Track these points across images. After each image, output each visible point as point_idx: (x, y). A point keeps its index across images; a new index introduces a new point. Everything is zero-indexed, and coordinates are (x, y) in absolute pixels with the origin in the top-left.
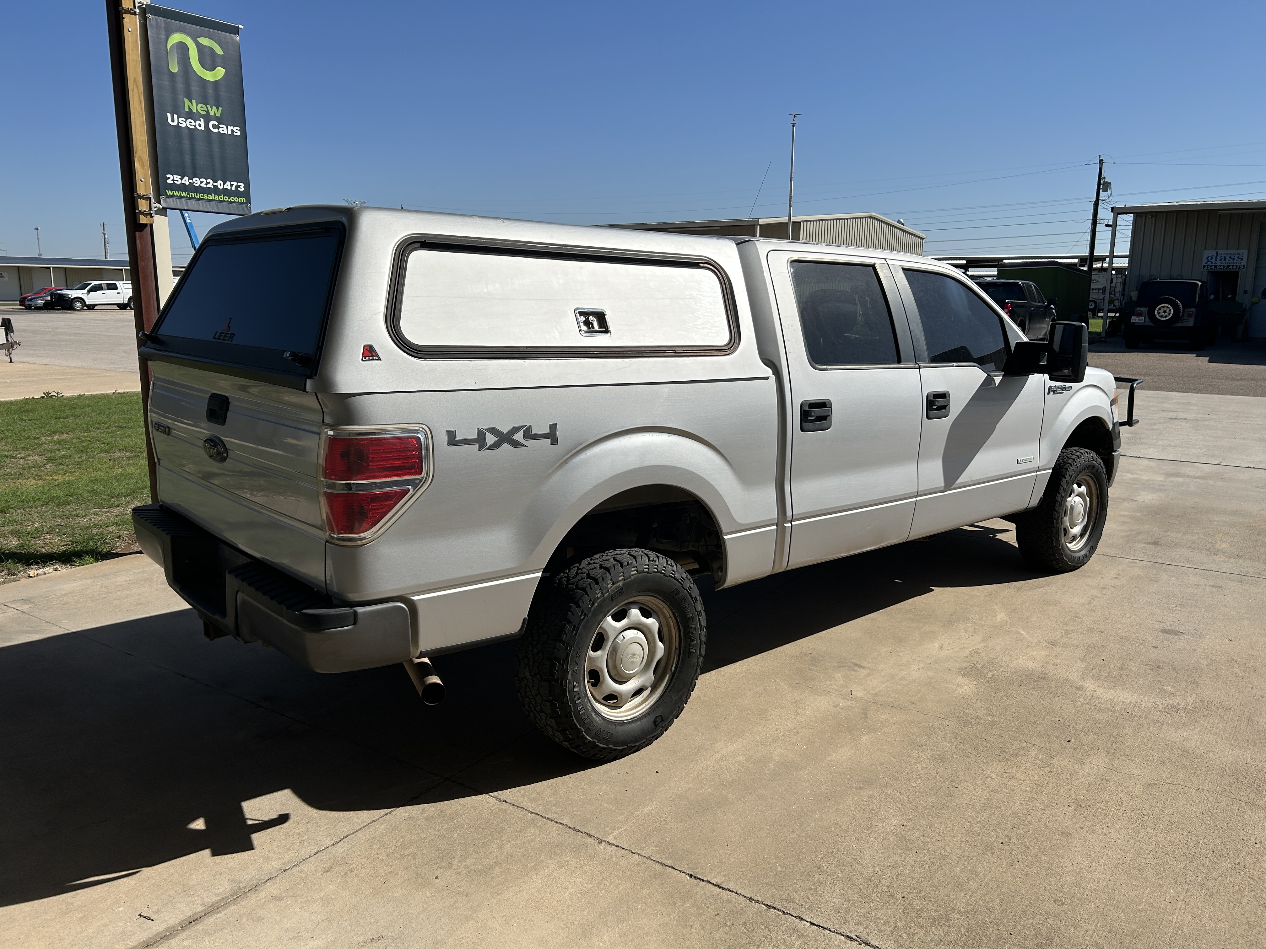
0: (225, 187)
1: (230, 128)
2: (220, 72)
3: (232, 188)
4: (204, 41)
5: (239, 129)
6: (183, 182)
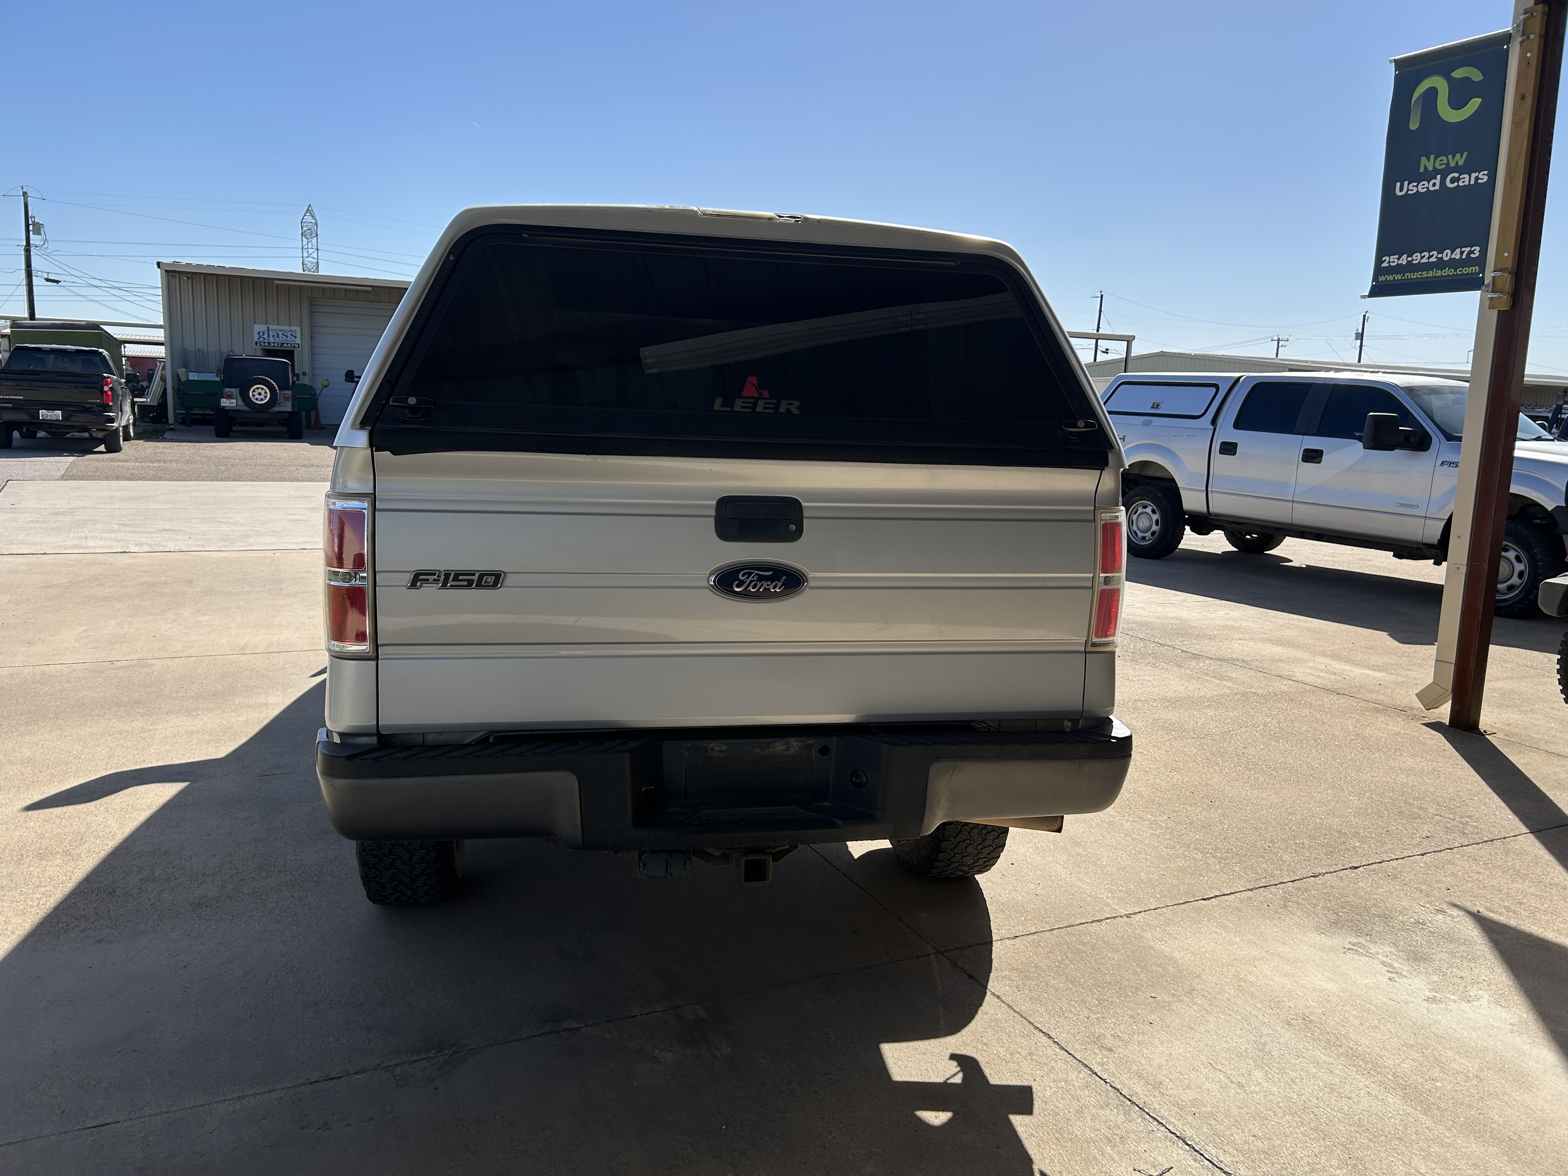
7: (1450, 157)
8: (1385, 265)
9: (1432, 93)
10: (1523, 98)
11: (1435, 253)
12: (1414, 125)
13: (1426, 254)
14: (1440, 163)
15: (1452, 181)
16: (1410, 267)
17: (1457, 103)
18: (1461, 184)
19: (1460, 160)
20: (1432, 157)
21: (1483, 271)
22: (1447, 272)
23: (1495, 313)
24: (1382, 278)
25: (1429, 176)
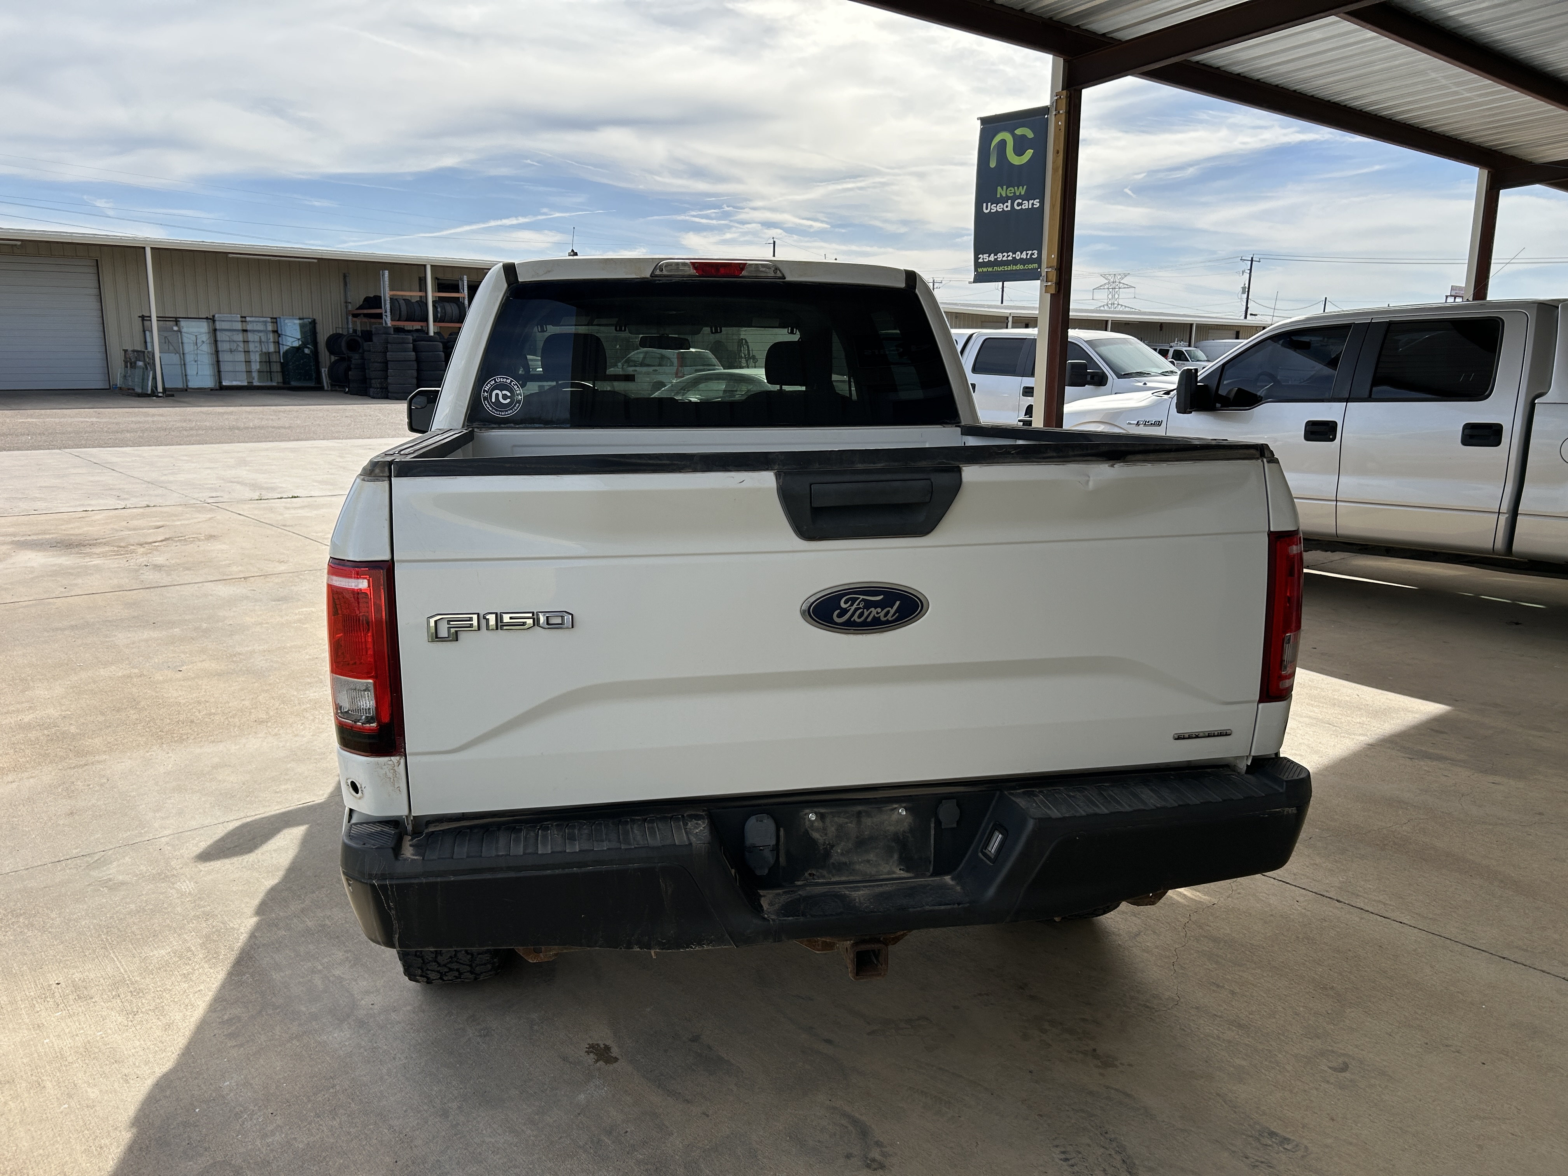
7: (1016, 188)
8: (980, 260)
9: (1003, 143)
10: (1058, 152)
11: (1010, 254)
12: (993, 164)
13: (1005, 254)
14: (1010, 192)
15: (1018, 205)
16: (996, 263)
17: (1019, 152)
18: (1024, 208)
19: (1022, 191)
20: (1005, 187)
21: (1040, 267)
22: (1020, 267)
23: (1049, 296)
24: (980, 270)
25: (1003, 200)
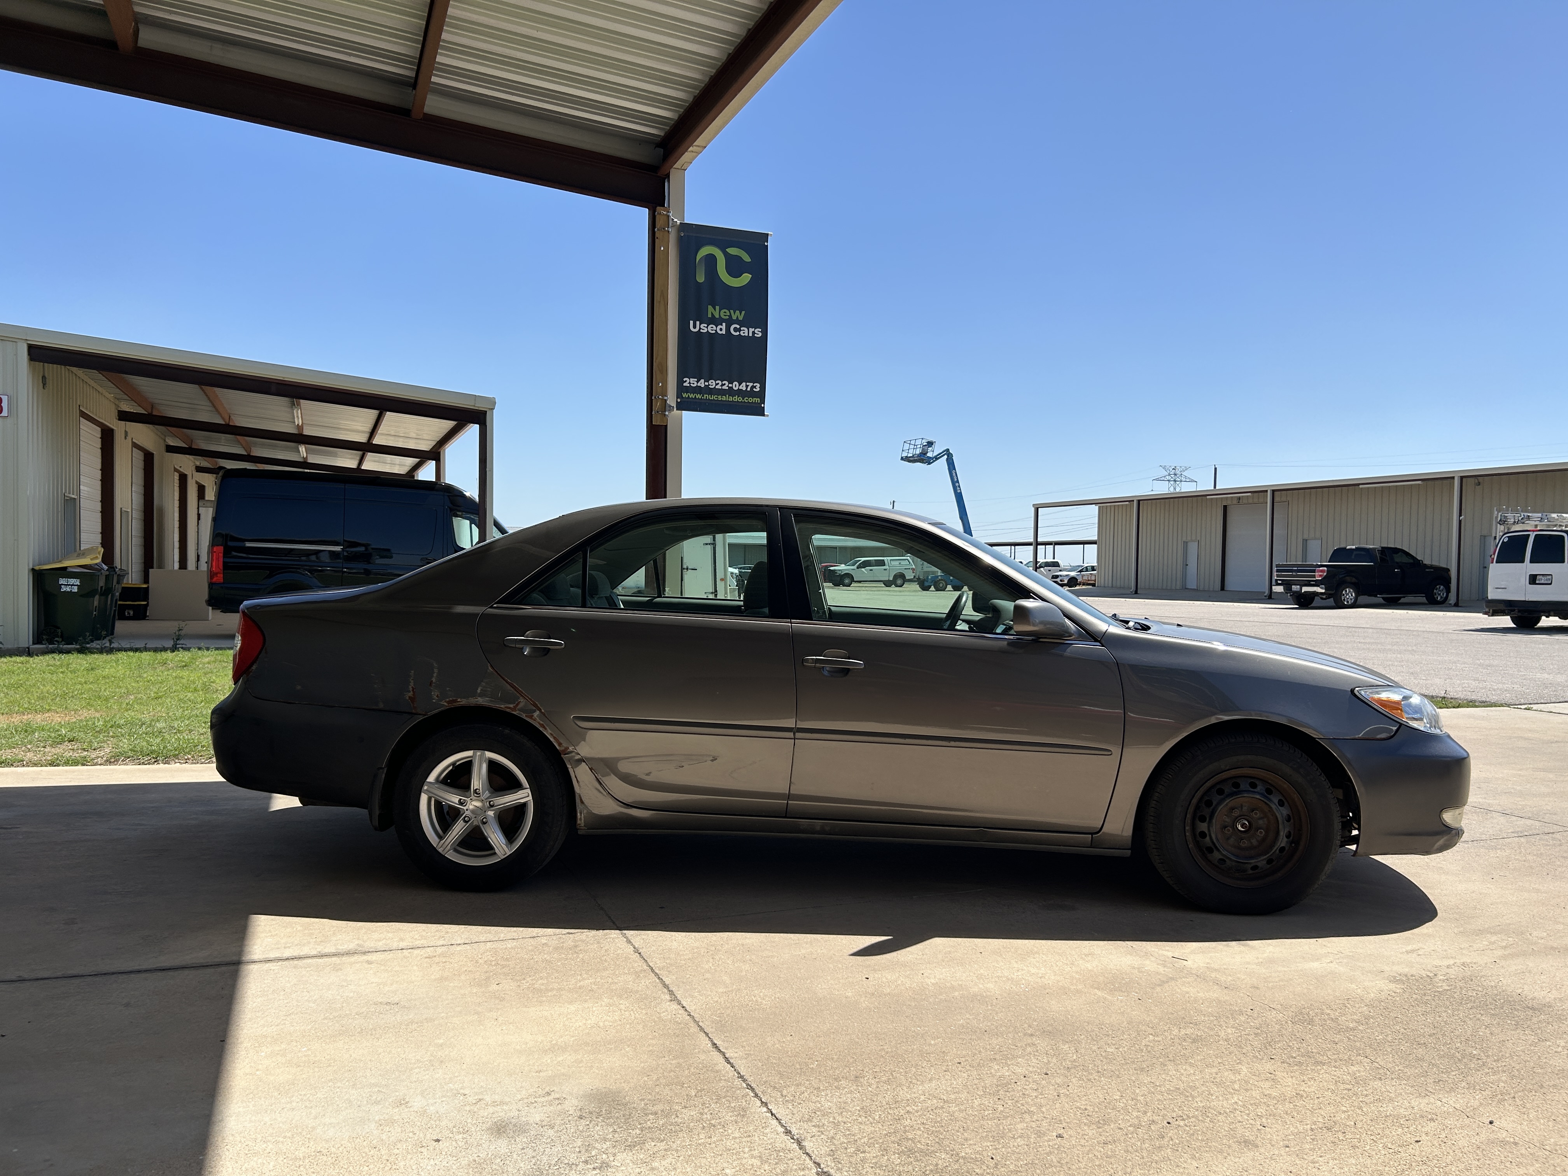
0: (740, 388)
1: (751, 330)
2: (746, 278)
3: (747, 388)
4: (732, 251)
5: (760, 330)
6: (699, 384)
